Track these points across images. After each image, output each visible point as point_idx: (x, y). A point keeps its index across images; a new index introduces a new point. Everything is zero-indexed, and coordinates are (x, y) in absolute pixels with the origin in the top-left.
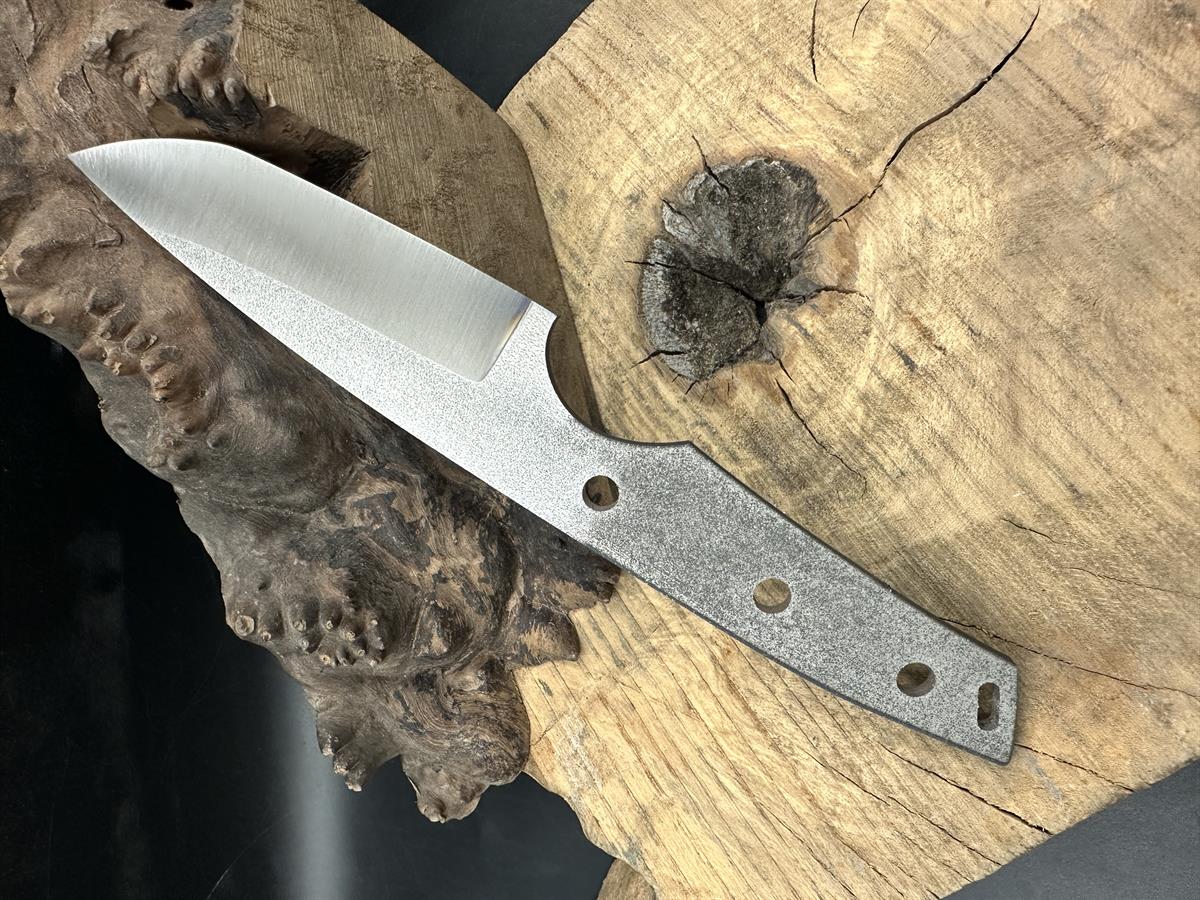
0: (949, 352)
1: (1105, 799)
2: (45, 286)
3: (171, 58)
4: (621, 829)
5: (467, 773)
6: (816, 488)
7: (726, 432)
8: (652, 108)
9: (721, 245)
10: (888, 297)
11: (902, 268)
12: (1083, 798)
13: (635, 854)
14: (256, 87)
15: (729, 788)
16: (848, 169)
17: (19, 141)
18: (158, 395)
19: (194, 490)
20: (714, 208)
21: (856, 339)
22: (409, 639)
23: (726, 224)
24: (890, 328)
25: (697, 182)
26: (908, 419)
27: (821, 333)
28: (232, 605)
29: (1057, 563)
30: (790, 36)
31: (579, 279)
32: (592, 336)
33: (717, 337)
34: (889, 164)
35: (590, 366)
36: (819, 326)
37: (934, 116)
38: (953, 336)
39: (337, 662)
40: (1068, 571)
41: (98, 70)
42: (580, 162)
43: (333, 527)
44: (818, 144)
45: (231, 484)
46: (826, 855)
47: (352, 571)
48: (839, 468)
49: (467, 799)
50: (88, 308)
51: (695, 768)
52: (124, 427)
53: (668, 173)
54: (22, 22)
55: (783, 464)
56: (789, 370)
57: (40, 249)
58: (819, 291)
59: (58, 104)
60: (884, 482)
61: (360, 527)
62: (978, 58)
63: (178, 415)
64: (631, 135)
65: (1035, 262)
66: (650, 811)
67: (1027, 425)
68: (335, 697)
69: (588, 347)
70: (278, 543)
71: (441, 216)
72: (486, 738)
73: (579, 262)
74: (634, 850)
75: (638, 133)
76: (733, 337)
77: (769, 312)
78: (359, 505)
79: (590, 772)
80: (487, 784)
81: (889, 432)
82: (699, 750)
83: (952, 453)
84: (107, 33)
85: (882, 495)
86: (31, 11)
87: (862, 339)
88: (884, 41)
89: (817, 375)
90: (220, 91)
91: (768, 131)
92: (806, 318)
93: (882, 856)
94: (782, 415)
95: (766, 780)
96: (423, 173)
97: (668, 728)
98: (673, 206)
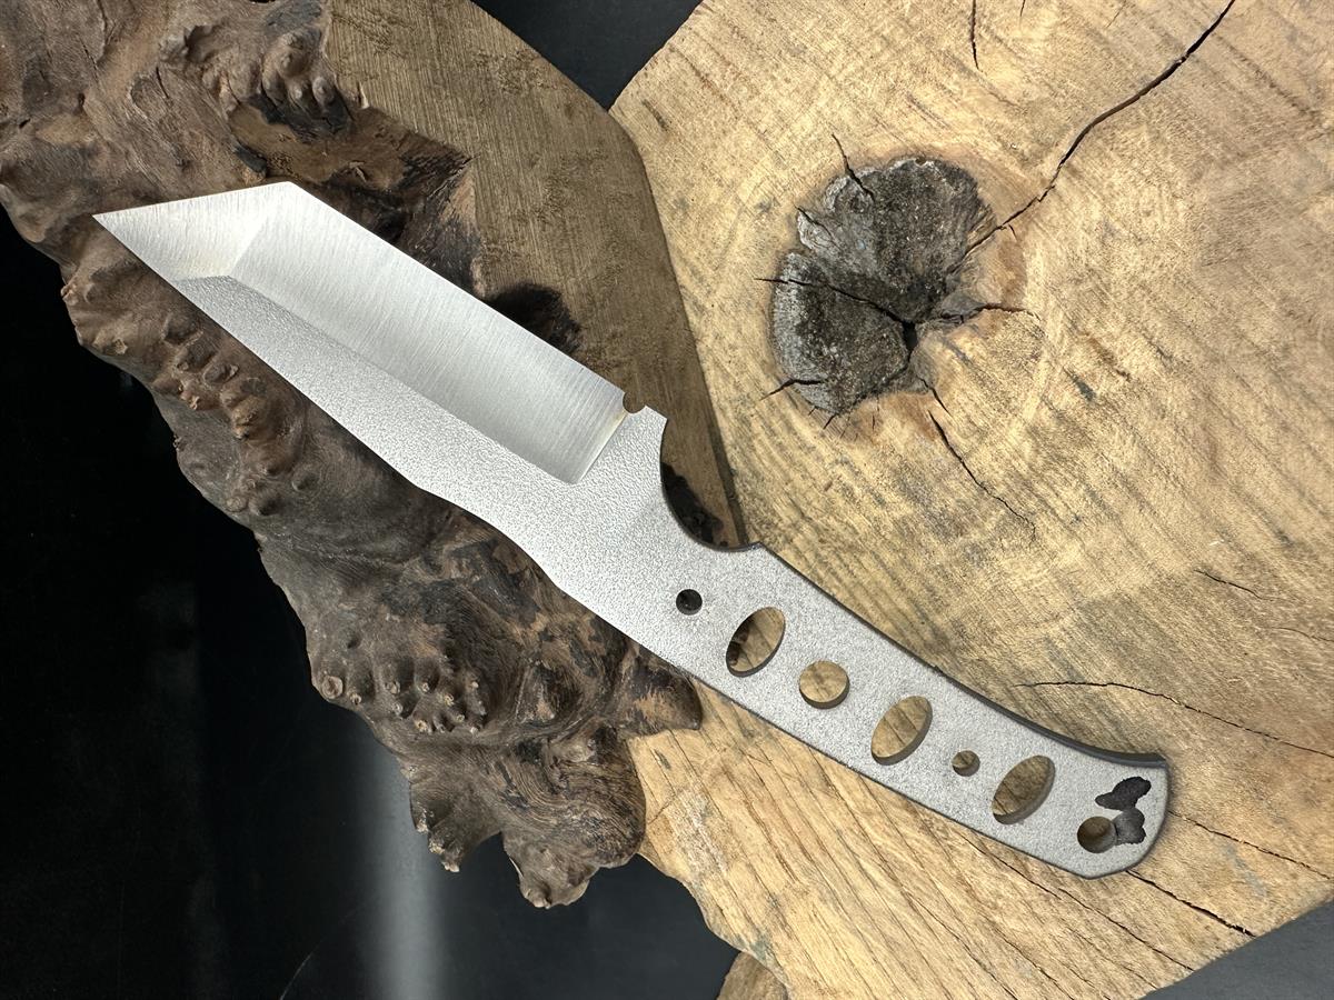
0: (1134, 378)
1: (1320, 897)
2: (117, 312)
3: (254, 57)
4: (749, 919)
5: (575, 853)
6: (975, 536)
7: (871, 473)
8: (785, 104)
9: (865, 258)
10: (1061, 315)
11: (1078, 282)
12: (1292, 895)
13: (764, 948)
14: (347, 86)
15: (873, 875)
16: (1015, 169)
17: (88, 153)
18: (239, 432)
19: (277, 538)
20: (857, 217)
21: (1022, 365)
22: (512, 705)
23: (871, 234)
24: (1063, 351)
25: (836, 188)
26: (1085, 455)
27: (982, 357)
28: (318, 665)
29: (1261, 622)
30: (946, 17)
31: (702, 300)
32: (717, 364)
33: (859, 363)
34: (1063, 162)
35: (714, 397)
36: (980, 350)
37: (1117, 104)
38: (1138, 360)
39: (434, 729)
40: (1275, 631)
41: (174, 72)
42: (703, 167)
43: (428, 579)
44: (979, 140)
45: (317, 531)
46: (986, 954)
47: (450, 627)
48: (1002, 512)
49: (575, 883)
50: (163, 336)
51: (833, 853)
52: (202, 467)
53: (804, 178)
54: (91, 21)
55: (936, 508)
56: (945, 400)
57: (111, 272)
58: (980, 310)
59: (130, 110)
60: (1056, 528)
61: (458, 580)
62: (1169, 36)
63: (260, 454)
64: (761, 136)
65: (1238, 273)
66: (782, 900)
67: (1227, 461)
68: (430, 768)
69: (712, 376)
70: (368, 597)
71: (550, 230)
72: (597, 815)
73: (701, 280)
74: (763, 943)
75: (770, 133)
76: (877, 364)
77: (920, 334)
78: (457, 554)
79: (712, 855)
80: (597, 866)
81: (1061, 470)
82: (839, 832)
83: (1138, 495)
84: (185, 30)
85: (1052, 544)
86: (102, 8)
87: (1031, 364)
88: (1057, 19)
89: (976, 406)
90: (308, 92)
91: (921, 127)
92: (964, 340)
93: (1051, 957)
94: (936, 451)
95: (915, 867)
96: (530, 181)
97: (802, 806)
98: (810, 215)
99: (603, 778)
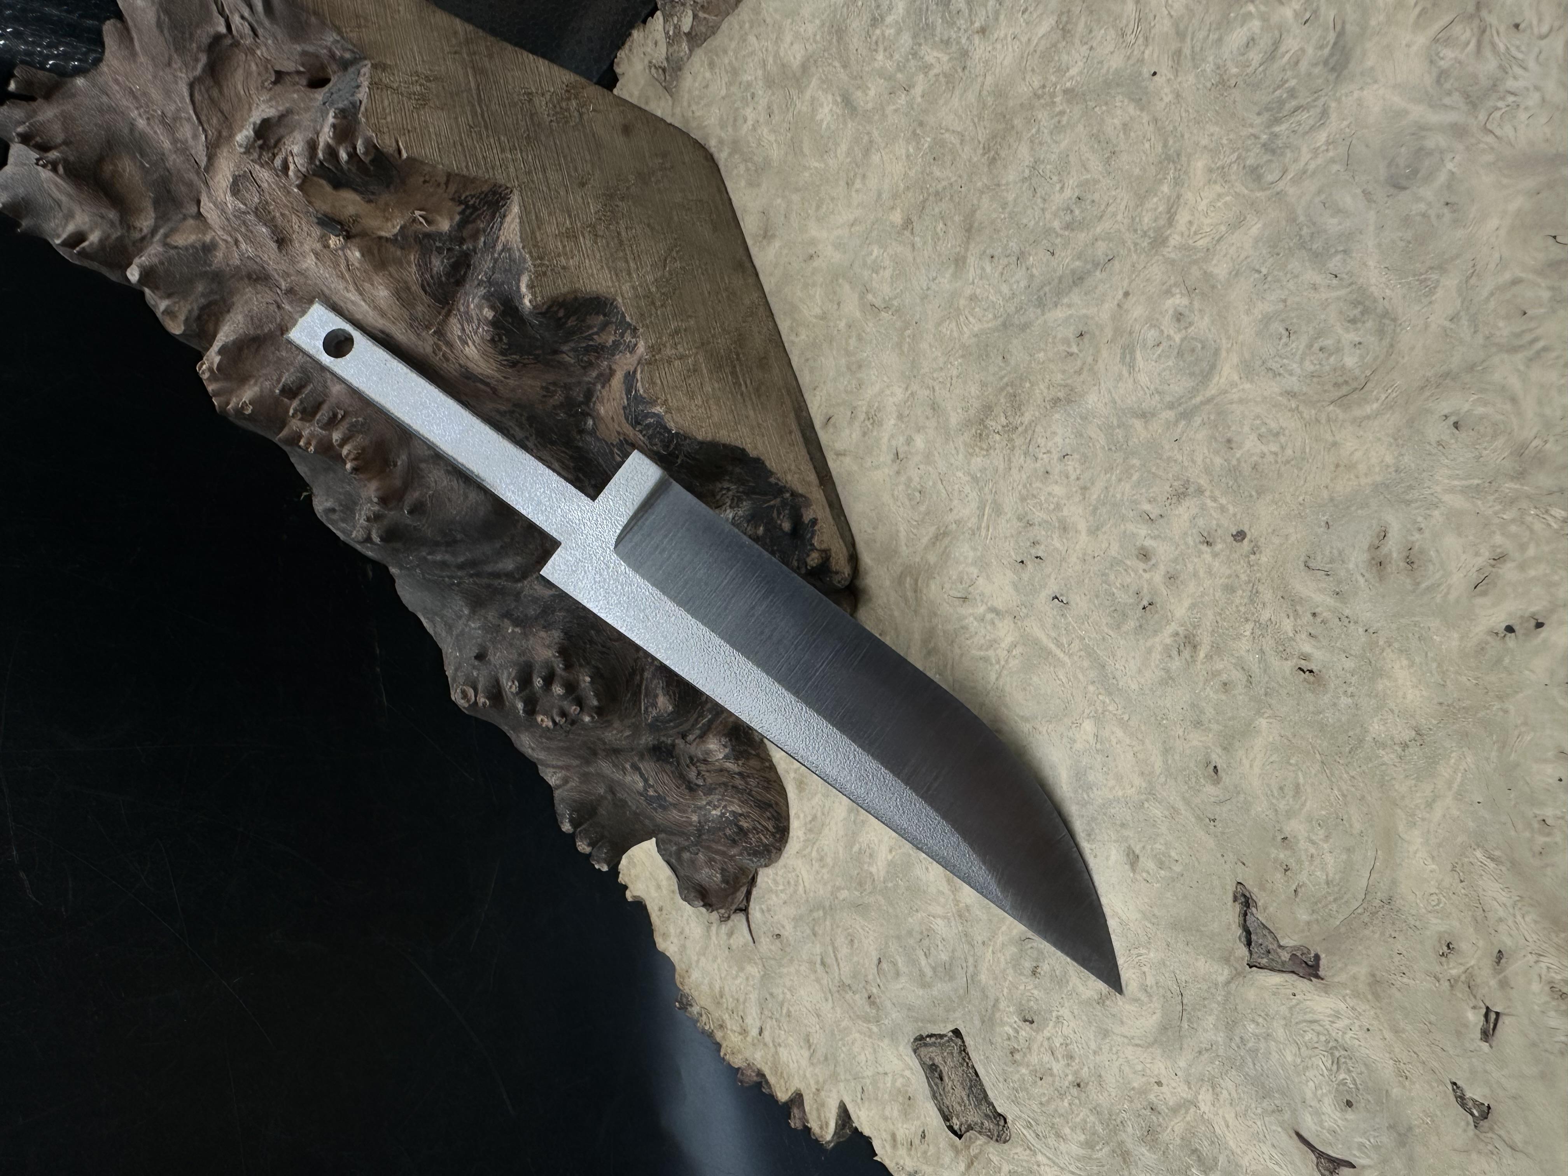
2: (242, 380)
3: (311, 134)
14: (387, 143)
17: (208, 250)
22: (635, 703)
47: (565, 634)
49: (729, 884)
50: (280, 394)
54: (195, 136)
57: (234, 344)
70: (492, 614)
71: (602, 242)
72: (735, 808)
84: (254, 124)
90: (355, 156)
96: (580, 199)
99: (740, 774)
